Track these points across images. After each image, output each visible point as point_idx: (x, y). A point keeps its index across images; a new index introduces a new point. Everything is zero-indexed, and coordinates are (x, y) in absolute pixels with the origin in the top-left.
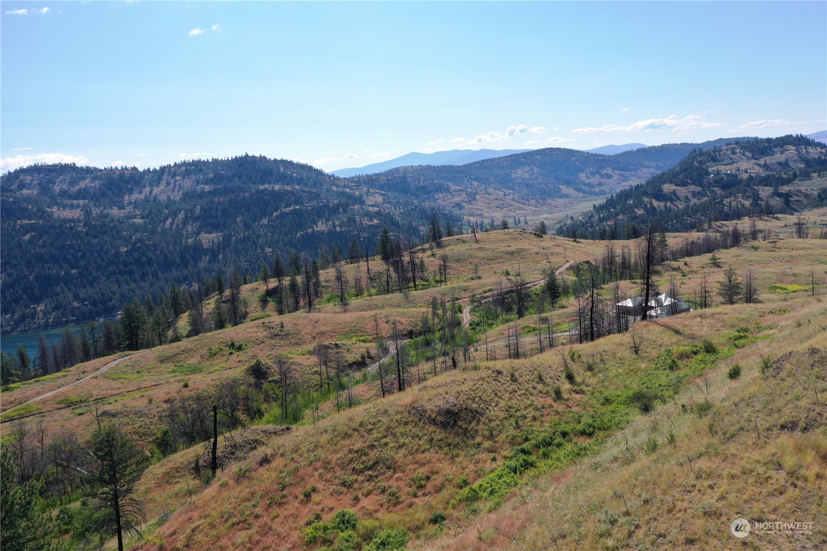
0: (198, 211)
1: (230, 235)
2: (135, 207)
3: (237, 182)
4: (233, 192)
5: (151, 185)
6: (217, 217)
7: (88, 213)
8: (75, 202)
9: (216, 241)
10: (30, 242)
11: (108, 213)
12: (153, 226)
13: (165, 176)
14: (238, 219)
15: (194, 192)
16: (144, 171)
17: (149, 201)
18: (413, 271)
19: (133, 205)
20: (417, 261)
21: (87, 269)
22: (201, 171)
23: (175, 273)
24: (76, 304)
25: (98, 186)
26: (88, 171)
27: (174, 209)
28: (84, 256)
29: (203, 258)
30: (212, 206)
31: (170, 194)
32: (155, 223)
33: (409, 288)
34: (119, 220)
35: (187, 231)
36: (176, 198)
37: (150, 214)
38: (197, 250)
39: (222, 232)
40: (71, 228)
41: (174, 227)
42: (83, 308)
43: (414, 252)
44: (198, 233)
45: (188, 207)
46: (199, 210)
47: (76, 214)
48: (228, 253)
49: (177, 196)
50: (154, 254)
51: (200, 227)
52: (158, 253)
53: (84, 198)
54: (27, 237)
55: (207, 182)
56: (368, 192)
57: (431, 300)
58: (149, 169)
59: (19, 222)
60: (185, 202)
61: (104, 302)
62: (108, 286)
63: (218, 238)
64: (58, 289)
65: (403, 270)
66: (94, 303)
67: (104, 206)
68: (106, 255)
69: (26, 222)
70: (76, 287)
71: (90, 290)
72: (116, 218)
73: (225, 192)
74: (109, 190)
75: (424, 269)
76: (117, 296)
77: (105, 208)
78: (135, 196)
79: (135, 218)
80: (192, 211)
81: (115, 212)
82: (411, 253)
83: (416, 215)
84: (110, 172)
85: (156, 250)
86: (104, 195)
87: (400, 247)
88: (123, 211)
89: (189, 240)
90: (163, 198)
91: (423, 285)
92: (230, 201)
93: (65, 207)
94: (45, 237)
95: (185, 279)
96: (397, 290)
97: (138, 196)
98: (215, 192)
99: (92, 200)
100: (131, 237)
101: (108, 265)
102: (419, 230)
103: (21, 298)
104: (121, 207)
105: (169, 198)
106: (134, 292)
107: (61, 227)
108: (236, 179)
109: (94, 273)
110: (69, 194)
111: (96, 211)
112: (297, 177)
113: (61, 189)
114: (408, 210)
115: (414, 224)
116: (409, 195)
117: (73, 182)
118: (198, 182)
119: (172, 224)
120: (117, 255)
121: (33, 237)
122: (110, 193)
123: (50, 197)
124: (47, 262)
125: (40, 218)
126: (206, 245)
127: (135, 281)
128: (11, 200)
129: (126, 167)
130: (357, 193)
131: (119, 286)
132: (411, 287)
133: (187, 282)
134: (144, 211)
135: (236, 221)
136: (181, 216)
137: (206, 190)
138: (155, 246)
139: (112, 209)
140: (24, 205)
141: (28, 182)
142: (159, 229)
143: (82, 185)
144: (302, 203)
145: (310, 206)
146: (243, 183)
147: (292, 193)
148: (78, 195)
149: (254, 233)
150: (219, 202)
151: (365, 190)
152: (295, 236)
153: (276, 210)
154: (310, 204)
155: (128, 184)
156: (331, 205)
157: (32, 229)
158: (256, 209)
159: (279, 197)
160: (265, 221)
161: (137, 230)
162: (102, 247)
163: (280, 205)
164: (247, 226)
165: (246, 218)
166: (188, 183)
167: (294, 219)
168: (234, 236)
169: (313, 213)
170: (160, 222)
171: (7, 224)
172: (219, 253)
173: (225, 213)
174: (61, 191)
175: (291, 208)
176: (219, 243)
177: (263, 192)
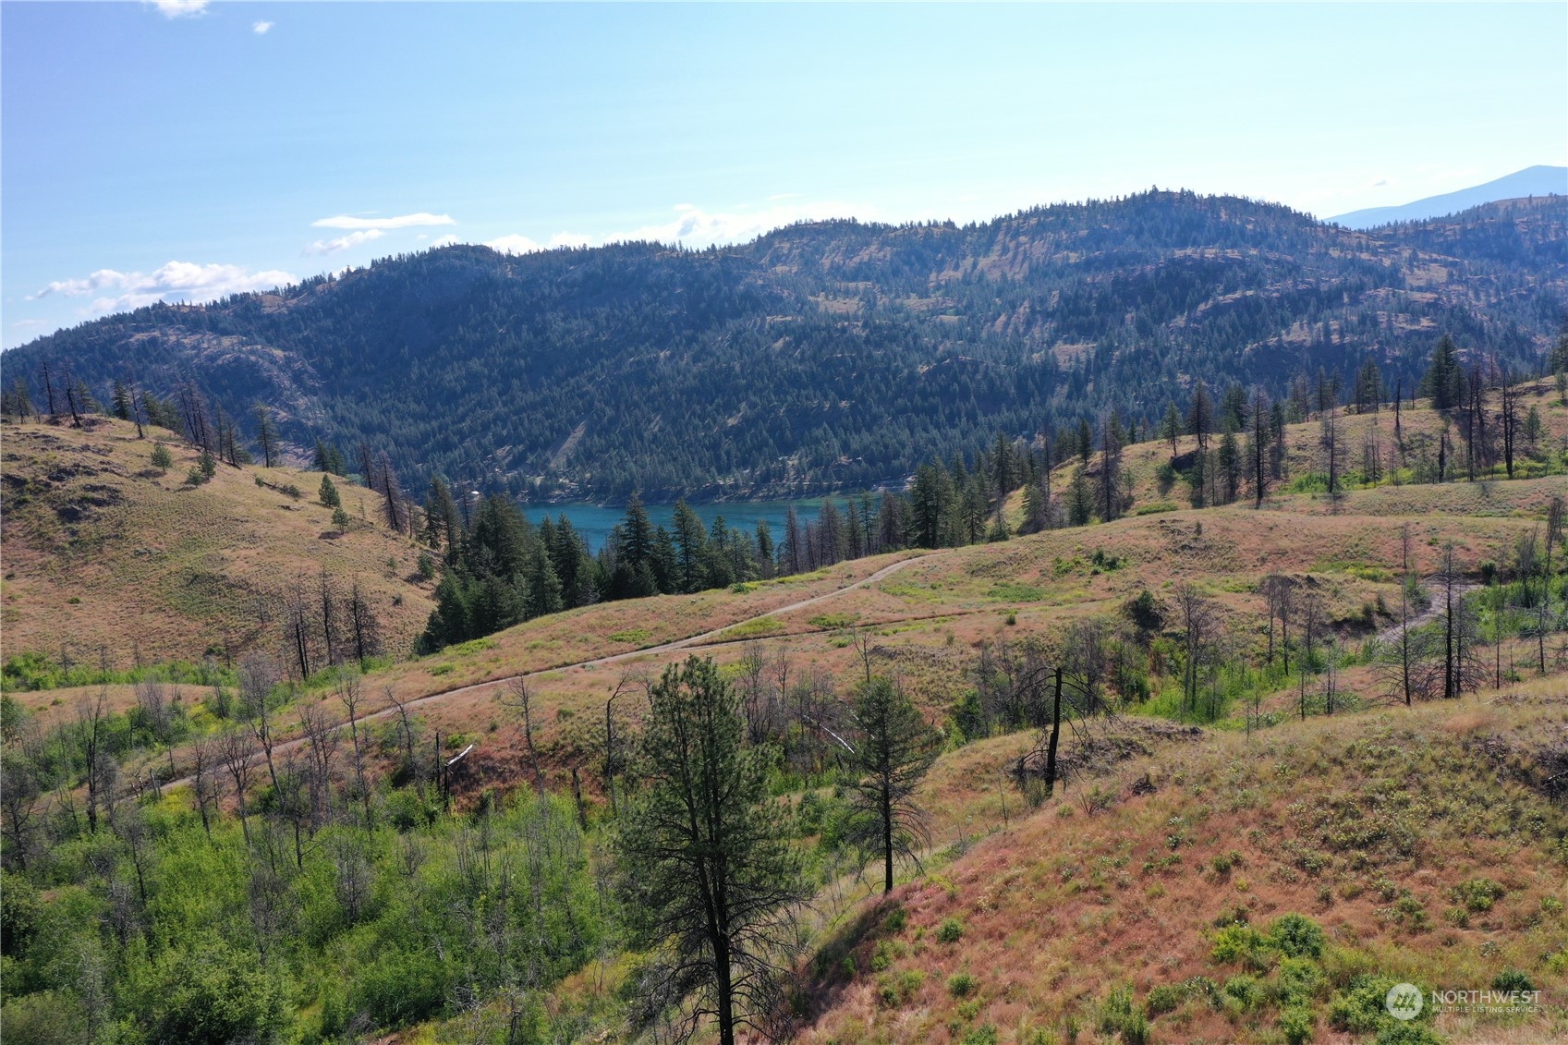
0: (1054, 301)
1: (1111, 348)
2: (946, 294)
3: (1131, 246)
4: (1121, 264)
5: (976, 254)
6: (1088, 312)
7: (871, 304)
8: (852, 285)
9: (1083, 357)
10: (782, 353)
11: (902, 305)
12: (973, 328)
13: (1000, 237)
14: (1128, 316)
15: (1048, 265)
16: (965, 227)
17: (969, 283)
18: (1509, 436)
19: (943, 291)
20: (1521, 415)
21: (863, 401)
22: (1064, 224)
23: (1006, 415)
24: (843, 459)
25: (888, 258)
26: (875, 230)
27: (1011, 296)
28: (860, 377)
29: (1058, 389)
30: (1081, 292)
31: (1007, 269)
32: (978, 322)
33: (1493, 472)
34: (918, 317)
35: (1033, 338)
36: (1016, 277)
37: (969, 306)
38: (1048, 375)
39: (1095, 340)
40: (844, 330)
41: (1010, 331)
42: (855, 467)
43: (1514, 394)
44: (1051, 343)
45: (1037, 293)
46: (1056, 299)
47: (850, 306)
48: (1104, 380)
49: (1018, 273)
50: (972, 379)
51: (1057, 330)
52: (979, 377)
53: (867, 278)
54: (779, 344)
55: (1073, 247)
56: (1414, 257)
57: (1548, 503)
58: (974, 224)
59: (769, 319)
60: (1032, 284)
61: (887, 459)
62: (894, 432)
63: (1088, 353)
64: (818, 433)
65: (1482, 433)
66: (871, 461)
67: (897, 291)
68: (894, 379)
69: (779, 319)
70: (845, 430)
71: (867, 438)
72: (914, 313)
73: (1107, 263)
74: (906, 263)
75: (1538, 433)
76: (908, 450)
77: (898, 296)
78: (949, 274)
79: (944, 313)
80: (1042, 301)
81: (913, 302)
82: (1506, 395)
83: (1529, 310)
84: (910, 231)
85: (976, 371)
86: (896, 273)
87: (1479, 382)
88: (925, 301)
89: (1035, 356)
90: (994, 276)
91: (1530, 469)
92: (1116, 282)
93: (836, 293)
94: (805, 345)
95: (1023, 426)
96: (1464, 475)
97: (952, 273)
98: (1088, 265)
99: (878, 281)
100: (935, 348)
101: (896, 397)
102: (1532, 345)
103: (767, 444)
104: (924, 294)
105: (1004, 276)
106: (935, 445)
107: (828, 328)
108: (1131, 238)
109: (875, 410)
110: (844, 273)
111: (883, 301)
112: (1254, 230)
113: (832, 262)
114: (1509, 299)
115: (1521, 330)
116: (1514, 264)
117: (851, 251)
118: (1058, 246)
119: (1007, 324)
120: (912, 378)
121: (787, 345)
122: (907, 268)
123: (816, 278)
124: (805, 387)
125: (799, 312)
126: (1064, 365)
127: (937, 426)
128: (760, 282)
129: (935, 223)
130: (1387, 262)
131: (912, 433)
132: (1498, 472)
133: (1025, 433)
134: (960, 301)
135: (1122, 322)
136: (1023, 309)
137: (1072, 261)
138: (975, 364)
139: (909, 298)
140: (777, 290)
141: (785, 252)
142: (984, 335)
143: (864, 255)
144: (1260, 285)
145: (1277, 291)
146: (1143, 247)
147: (1241, 264)
148: (858, 274)
149: (1156, 345)
150: (1094, 284)
151: (1407, 253)
152: (1241, 351)
153: (1206, 298)
154: (1278, 286)
155: (937, 252)
156: (1324, 287)
157: (786, 330)
158: (1165, 297)
159: (1211, 273)
160: (1180, 321)
161: (946, 336)
162: (889, 364)
163: (1214, 289)
164: (1143, 329)
165: (1143, 315)
166: (1039, 249)
167: (1240, 317)
168: (1118, 348)
169: (1281, 306)
170: (986, 321)
171: (750, 323)
172: (1087, 381)
173: (1104, 305)
174: (832, 267)
175: (1237, 295)
176: (1089, 361)
177: (1181, 262)
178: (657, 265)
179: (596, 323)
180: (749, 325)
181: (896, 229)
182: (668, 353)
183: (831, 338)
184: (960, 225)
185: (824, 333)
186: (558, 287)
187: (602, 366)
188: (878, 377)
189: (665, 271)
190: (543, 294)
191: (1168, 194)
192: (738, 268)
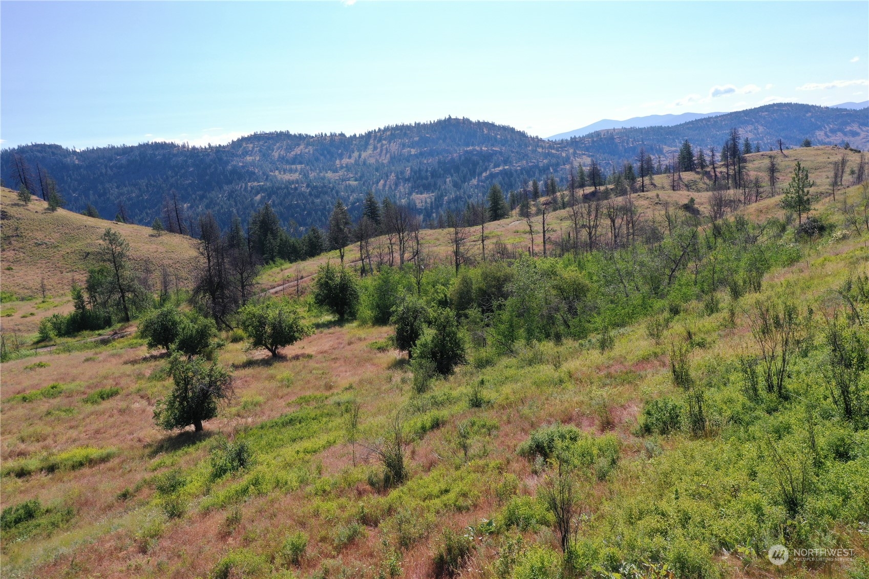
0: (408, 173)
1: (442, 196)
2: (348, 170)
3: (442, 145)
4: (440, 154)
5: (359, 150)
6: (427, 178)
7: (306, 176)
8: (293, 167)
9: (428, 201)
10: (261, 202)
11: (324, 176)
12: (367, 187)
13: (371, 141)
14: (448, 180)
15: (401, 155)
16: (351, 136)
17: (359, 165)
19: (345, 169)
22: (405, 135)
25: (311, 152)
26: (300, 138)
27: (384, 171)
28: (309, 214)
30: (421, 168)
31: (378, 157)
32: (369, 184)
34: (335, 182)
35: (400, 191)
36: (384, 162)
37: (362, 176)
38: (411, 210)
39: (433, 192)
40: (296, 189)
41: (387, 188)
44: (410, 194)
45: (398, 169)
47: (295, 176)
49: (385, 160)
51: (412, 188)
53: (301, 163)
54: (258, 197)
55: (412, 145)
58: (355, 135)
59: (249, 184)
60: (393, 165)
63: (430, 198)
67: (320, 170)
69: (256, 184)
72: (332, 180)
73: (431, 154)
74: (321, 155)
77: (321, 172)
78: (345, 161)
79: (349, 180)
80: (402, 173)
81: (329, 175)
84: (321, 138)
86: (317, 160)
88: (337, 174)
89: (403, 200)
90: (372, 161)
92: (439, 162)
93: (285, 171)
94: (274, 197)
97: (348, 160)
98: (422, 155)
99: (308, 165)
100: (349, 197)
104: (335, 171)
107: (286, 188)
108: (441, 141)
110: (287, 160)
112: (501, 138)
113: (279, 155)
117: (289, 149)
118: (404, 145)
119: (384, 185)
121: (263, 198)
122: (322, 158)
123: (271, 163)
125: (267, 180)
126: (419, 205)
128: (240, 164)
129: (334, 134)
130: (564, 155)
134: (356, 174)
135: (445, 182)
136: (392, 177)
137: (413, 153)
139: (327, 173)
140: (251, 169)
141: (250, 149)
142: (374, 190)
143: (297, 151)
144: (511, 163)
145: (519, 166)
146: (448, 146)
147: (501, 153)
148: (295, 161)
149: (464, 193)
150: (428, 163)
151: (571, 151)
152: (506, 196)
153: (486, 170)
154: (519, 164)
155: (338, 148)
156: (541, 165)
157: (261, 190)
158: (465, 170)
159: (487, 158)
160: (474, 181)
161: (353, 191)
162: (325, 207)
163: (489, 166)
164: (456, 185)
165: (456, 179)
166: (394, 147)
167: (503, 179)
168: (446, 196)
169: (522, 173)
170: (373, 184)
171: (239, 186)
172: (432, 213)
173: (434, 174)
174: (279, 157)
175: (501, 168)
176: (432, 203)
177: (471, 152)
178: (175, 155)
179: (140, 189)
180: (238, 187)
181: (313, 137)
182: (189, 205)
183: (289, 194)
184: (348, 135)
185: (285, 190)
186: (111, 168)
187: (147, 213)
188: (319, 213)
189: (181, 159)
190: (101, 173)
191: (457, 119)
192: (226, 156)
